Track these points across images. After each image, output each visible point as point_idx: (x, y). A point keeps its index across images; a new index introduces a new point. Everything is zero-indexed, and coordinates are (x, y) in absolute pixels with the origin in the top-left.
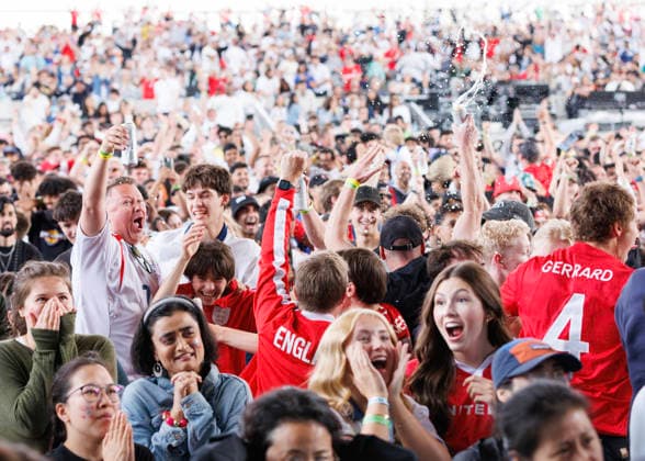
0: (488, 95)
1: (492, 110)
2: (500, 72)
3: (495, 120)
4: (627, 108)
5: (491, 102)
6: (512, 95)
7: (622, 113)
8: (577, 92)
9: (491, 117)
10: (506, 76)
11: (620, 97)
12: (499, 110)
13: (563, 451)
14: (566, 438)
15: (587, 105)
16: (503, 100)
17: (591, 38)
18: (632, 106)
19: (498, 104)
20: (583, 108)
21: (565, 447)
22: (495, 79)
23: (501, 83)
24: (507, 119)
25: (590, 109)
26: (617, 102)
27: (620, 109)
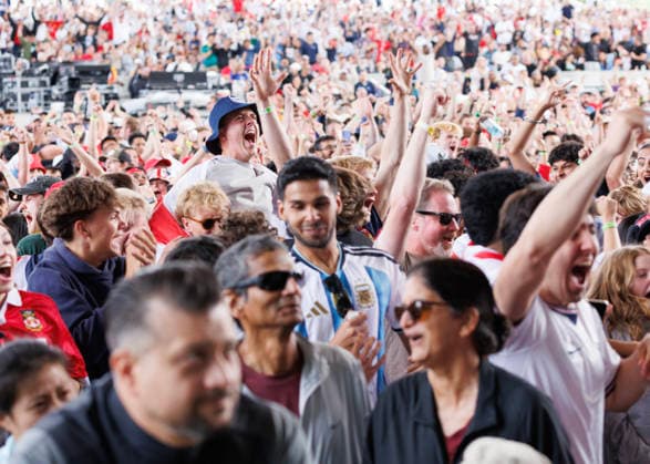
0: (52, 75)
1: (55, 90)
2: (66, 53)
3: (57, 99)
4: (185, 88)
5: (54, 81)
6: (74, 76)
7: (180, 93)
8: (140, 72)
9: (54, 97)
10: (71, 57)
11: (179, 78)
12: (61, 90)
13: (39, 404)
14: (41, 392)
15: (148, 85)
16: (65, 79)
17: (155, 20)
18: (191, 86)
19: (61, 84)
20: (144, 88)
21: (41, 400)
22: (60, 59)
23: (66, 63)
24: (68, 99)
25: (150, 89)
26: (176, 82)
27: (178, 89)
